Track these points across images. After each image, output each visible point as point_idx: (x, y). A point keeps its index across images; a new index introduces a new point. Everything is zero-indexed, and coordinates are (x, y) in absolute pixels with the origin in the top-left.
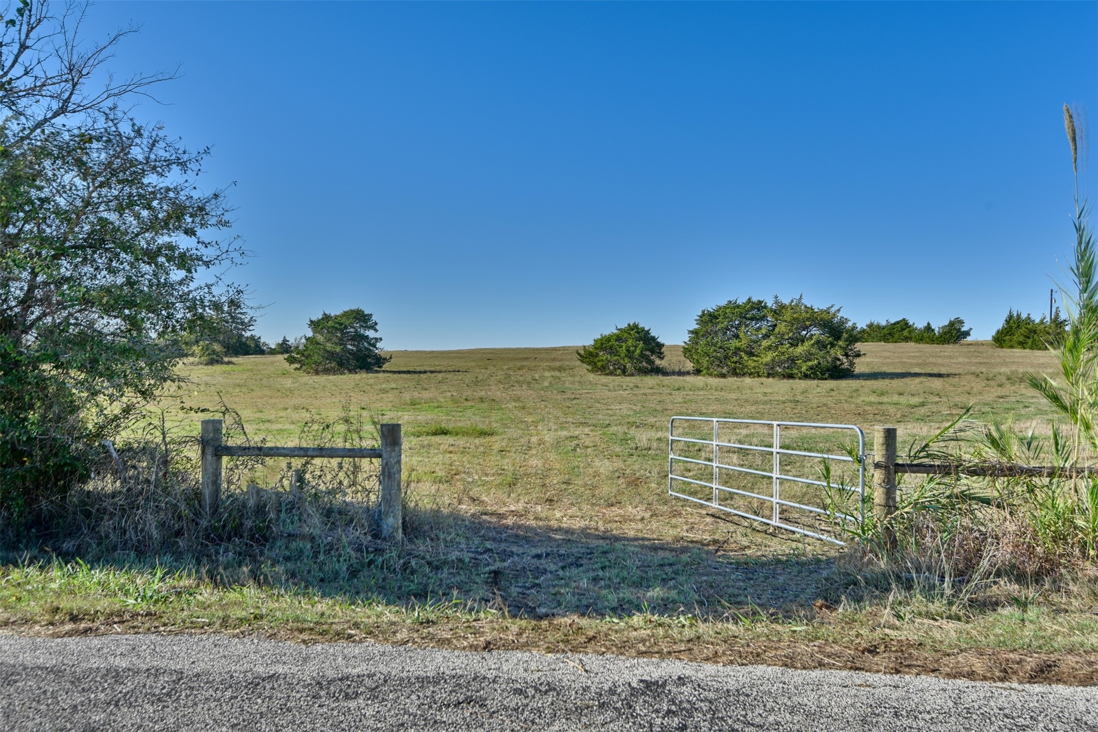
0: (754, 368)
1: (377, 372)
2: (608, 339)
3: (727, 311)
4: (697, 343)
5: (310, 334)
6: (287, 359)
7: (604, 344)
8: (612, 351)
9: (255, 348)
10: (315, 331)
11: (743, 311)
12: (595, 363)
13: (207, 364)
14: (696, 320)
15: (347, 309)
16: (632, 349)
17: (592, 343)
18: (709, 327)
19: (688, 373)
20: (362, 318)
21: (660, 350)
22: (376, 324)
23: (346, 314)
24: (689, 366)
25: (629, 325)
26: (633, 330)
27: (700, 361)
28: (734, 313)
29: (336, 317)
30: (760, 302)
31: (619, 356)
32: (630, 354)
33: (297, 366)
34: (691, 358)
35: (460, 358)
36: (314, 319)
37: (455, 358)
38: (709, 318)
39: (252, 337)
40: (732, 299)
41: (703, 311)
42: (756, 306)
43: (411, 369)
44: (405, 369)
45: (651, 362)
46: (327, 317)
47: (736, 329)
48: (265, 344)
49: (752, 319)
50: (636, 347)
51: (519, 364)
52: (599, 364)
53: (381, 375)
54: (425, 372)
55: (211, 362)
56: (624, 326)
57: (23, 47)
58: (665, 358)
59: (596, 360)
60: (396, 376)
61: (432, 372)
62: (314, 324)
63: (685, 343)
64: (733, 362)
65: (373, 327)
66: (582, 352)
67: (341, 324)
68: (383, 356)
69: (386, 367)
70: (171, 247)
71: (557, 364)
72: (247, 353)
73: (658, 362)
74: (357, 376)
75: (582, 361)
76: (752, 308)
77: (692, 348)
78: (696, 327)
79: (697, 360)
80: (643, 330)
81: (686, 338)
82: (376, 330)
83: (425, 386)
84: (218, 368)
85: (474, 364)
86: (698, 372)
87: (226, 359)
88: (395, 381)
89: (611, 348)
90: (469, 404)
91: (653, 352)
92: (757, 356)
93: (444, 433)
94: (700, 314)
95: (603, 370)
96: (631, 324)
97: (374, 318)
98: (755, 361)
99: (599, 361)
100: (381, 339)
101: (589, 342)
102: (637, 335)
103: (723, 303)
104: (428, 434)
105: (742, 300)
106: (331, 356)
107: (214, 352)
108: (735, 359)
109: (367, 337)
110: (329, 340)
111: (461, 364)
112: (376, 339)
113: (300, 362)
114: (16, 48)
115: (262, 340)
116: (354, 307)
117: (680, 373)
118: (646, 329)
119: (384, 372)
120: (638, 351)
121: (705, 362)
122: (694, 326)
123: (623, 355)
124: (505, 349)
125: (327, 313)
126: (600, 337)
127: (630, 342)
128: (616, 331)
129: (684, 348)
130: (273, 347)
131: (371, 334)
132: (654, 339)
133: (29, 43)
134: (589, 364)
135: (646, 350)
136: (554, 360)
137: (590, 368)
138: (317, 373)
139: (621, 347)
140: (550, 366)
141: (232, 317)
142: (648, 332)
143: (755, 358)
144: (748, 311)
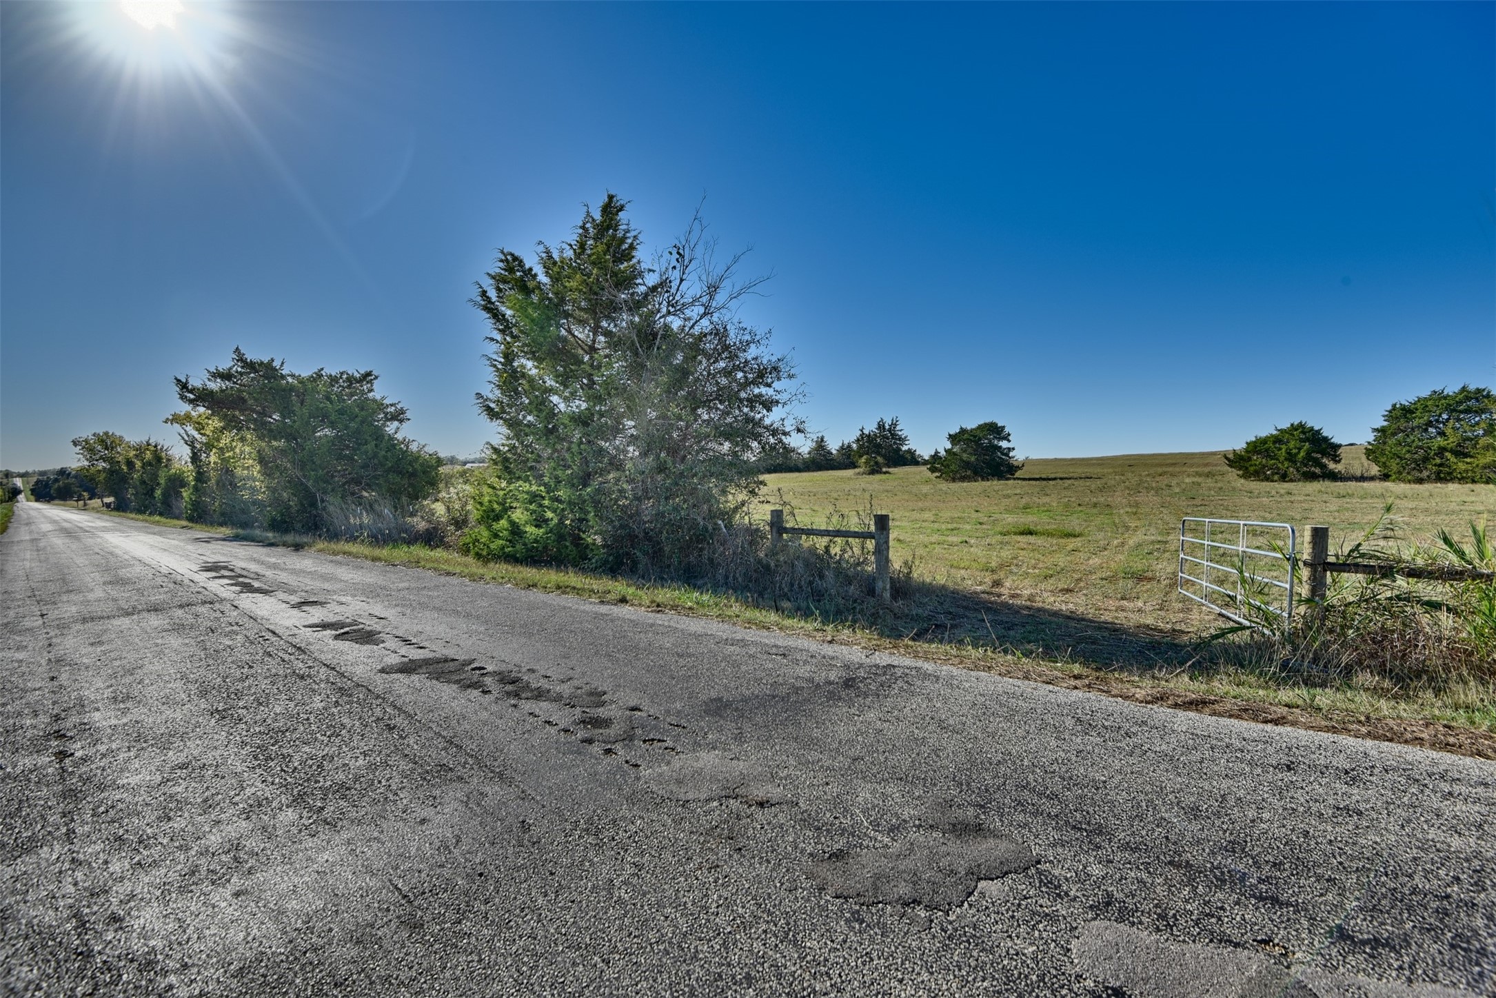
0: (1466, 471)
1: (1008, 479)
2: (1263, 441)
3: (1429, 403)
4: (1385, 443)
5: (949, 446)
6: (929, 469)
7: (1258, 447)
8: (1268, 454)
9: (911, 459)
10: (953, 443)
11: (1452, 402)
12: (1247, 468)
13: (869, 474)
14: (1384, 416)
15: (982, 422)
16: (1294, 451)
17: (1244, 446)
18: (1402, 424)
19: (1372, 479)
20: (995, 430)
21: (1335, 452)
22: (1009, 435)
23: (980, 427)
24: (1375, 470)
25: (1292, 425)
26: (1296, 430)
27: (1388, 463)
28: (1438, 406)
29: (972, 430)
30: (1479, 391)
31: (1277, 459)
32: (1291, 458)
33: (938, 474)
34: (1376, 461)
35: (1099, 465)
36: (952, 432)
37: (1094, 464)
38: (1400, 414)
39: (909, 451)
40: (1438, 388)
41: (1394, 406)
42: (1472, 396)
43: (1044, 476)
44: (1038, 476)
45: (1324, 466)
46: (963, 431)
47: (1444, 424)
48: (920, 456)
49: (1467, 411)
50: (1300, 449)
51: (1160, 470)
52: (1252, 469)
53: (1011, 482)
54: (1055, 479)
55: (872, 472)
56: (1285, 425)
57: (682, 280)
58: (1343, 461)
59: (1247, 465)
60: (1024, 483)
61: (1061, 479)
62: (952, 438)
63: (1369, 443)
64: (1435, 465)
65: (1007, 438)
66: (1231, 456)
67: (975, 437)
68: (1015, 464)
69: (1017, 475)
70: (760, 395)
71: (1207, 470)
72: (905, 464)
73: (1332, 466)
74: (989, 483)
75: (1231, 466)
76: (1468, 398)
77: (1378, 448)
78: (1385, 424)
79: (1384, 463)
80: (1312, 429)
81: (1371, 437)
82: (1009, 441)
83: (1048, 492)
84: (878, 477)
85: (1111, 470)
86: (1385, 477)
87: (884, 470)
88: (1022, 487)
89: (1267, 450)
90: (1080, 509)
91: (1324, 454)
92: (1471, 457)
93: (1031, 533)
94: (1389, 408)
95: (1258, 474)
96: (1296, 423)
97: (1007, 430)
98: (1467, 463)
99: (1251, 465)
100: (1013, 449)
101: (1239, 445)
102: (1302, 436)
103: (1425, 393)
104: (1015, 534)
105: (1452, 389)
106: (967, 465)
107: (876, 463)
108: (1438, 461)
109: (1001, 447)
110: (965, 451)
111: (1097, 470)
112: (1009, 449)
113: (940, 471)
114: (678, 281)
115: (917, 453)
116: (988, 421)
117: (1362, 478)
118: (1316, 428)
119: (1014, 479)
120: (1302, 454)
121: (1394, 465)
122: (1381, 423)
123: (1282, 459)
124: (1154, 455)
125: (964, 427)
126: (1254, 439)
127: (1292, 444)
128: (1275, 432)
129: (1366, 449)
130: (927, 458)
131: (1004, 444)
132: (1326, 439)
133: (684, 277)
134: (1240, 469)
135: (1314, 452)
136: (1207, 465)
137: (1241, 473)
138: (954, 480)
139: (1280, 449)
140: (1197, 473)
141: (892, 434)
142: (1318, 432)
143: (1468, 460)
144: (1461, 403)
